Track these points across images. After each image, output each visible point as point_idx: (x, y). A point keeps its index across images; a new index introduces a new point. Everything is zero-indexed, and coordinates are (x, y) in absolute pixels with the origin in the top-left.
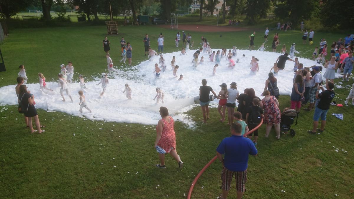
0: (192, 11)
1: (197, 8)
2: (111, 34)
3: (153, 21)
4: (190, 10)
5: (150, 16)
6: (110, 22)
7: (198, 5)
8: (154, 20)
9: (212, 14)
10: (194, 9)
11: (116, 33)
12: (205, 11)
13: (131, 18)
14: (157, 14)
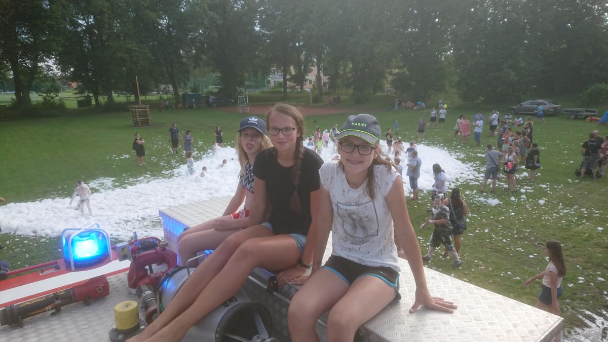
0: (272, 84)
1: (279, 80)
2: (140, 125)
3: (207, 102)
4: (269, 82)
5: (203, 94)
6: (137, 106)
7: (279, 76)
8: (210, 100)
9: (302, 88)
10: (275, 82)
11: (148, 124)
12: (292, 84)
13: (171, 98)
14: (216, 90)
